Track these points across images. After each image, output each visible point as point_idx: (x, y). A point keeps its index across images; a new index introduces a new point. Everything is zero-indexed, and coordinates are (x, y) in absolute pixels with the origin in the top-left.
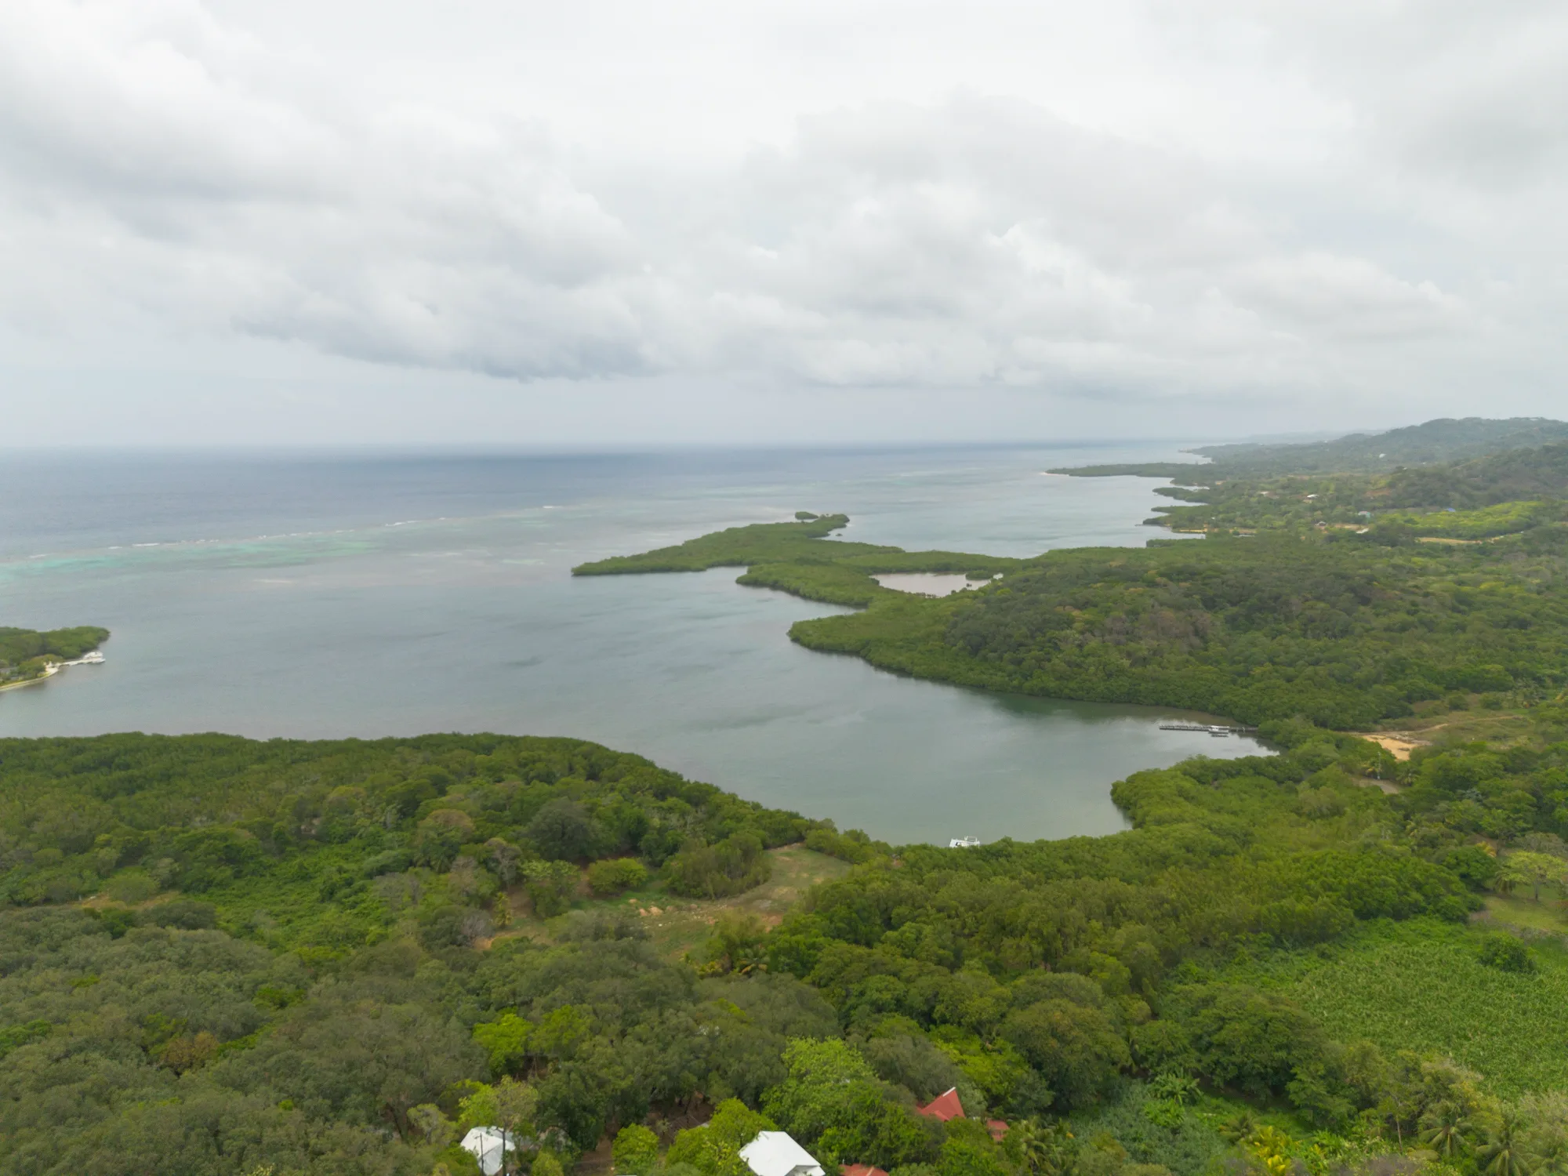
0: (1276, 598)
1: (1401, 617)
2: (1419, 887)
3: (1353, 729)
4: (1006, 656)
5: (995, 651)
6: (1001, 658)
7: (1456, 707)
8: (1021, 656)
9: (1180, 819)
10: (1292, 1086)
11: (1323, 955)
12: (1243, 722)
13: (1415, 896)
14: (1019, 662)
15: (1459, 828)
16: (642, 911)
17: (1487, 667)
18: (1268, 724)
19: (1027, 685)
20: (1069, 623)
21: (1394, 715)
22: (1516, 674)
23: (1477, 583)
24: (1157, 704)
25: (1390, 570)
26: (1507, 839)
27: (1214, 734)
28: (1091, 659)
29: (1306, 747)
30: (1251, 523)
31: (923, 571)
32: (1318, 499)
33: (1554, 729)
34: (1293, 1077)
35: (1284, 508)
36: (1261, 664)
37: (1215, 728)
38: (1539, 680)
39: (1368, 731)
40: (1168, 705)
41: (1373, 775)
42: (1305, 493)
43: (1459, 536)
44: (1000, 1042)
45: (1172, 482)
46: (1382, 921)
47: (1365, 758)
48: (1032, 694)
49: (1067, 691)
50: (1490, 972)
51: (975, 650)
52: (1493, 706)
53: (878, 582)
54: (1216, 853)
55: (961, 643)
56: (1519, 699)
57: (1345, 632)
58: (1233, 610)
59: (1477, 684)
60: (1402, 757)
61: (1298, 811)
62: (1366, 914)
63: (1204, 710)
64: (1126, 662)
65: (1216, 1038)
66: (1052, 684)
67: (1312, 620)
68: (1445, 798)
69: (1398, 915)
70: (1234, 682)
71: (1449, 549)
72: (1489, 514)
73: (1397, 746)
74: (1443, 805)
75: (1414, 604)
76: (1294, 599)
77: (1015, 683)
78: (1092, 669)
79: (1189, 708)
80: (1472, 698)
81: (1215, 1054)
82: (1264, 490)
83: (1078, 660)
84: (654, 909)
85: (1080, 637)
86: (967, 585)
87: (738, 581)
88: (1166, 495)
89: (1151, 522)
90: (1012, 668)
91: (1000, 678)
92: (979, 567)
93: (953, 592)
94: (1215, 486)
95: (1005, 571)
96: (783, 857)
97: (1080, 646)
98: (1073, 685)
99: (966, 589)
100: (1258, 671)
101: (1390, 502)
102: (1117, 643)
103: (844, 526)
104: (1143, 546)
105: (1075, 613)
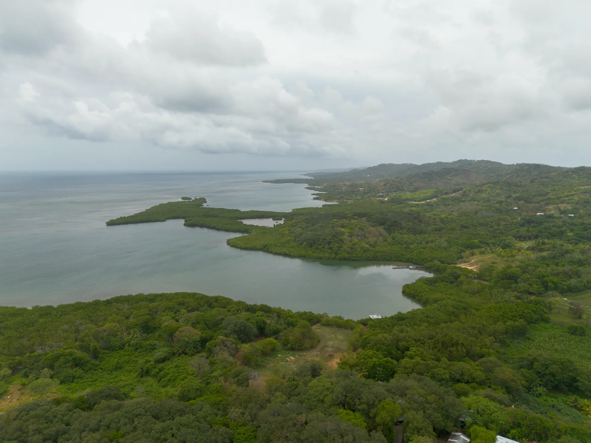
0: (396, 222)
3: (452, 264)
4: (326, 247)
5: (321, 245)
6: (324, 247)
7: (473, 254)
8: (332, 246)
9: (443, 299)
10: (579, 384)
14: (331, 249)
15: (523, 292)
16: (288, 359)
17: (474, 241)
18: (427, 265)
19: (337, 257)
20: (343, 234)
23: (440, 215)
24: (384, 260)
26: (541, 294)
27: (411, 269)
28: (356, 246)
29: (449, 271)
30: (349, 198)
31: (254, 218)
32: (364, 190)
35: (355, 193)
36: (412, 244)
37: (411, 267)
40: (388, 260)
42: (358, 188)
43: (415, 201)
45: (308, 185)
48: (340, 259)
49: (352, 258)
51: (311, 246)
52: (482, 253)
55: (305, 243)
56: (488, 251)
57: (421, 233)
61: (467, 292)
63: (400, 261)
64: (368, 246)
66: (347, 256)
67: (410, 228)
70: (406, 251)
71: (418, 205)
72: (421, 193)
73: (470, 268)
74: (513, 285)
76: (402, 222)
77: (333, 256)
78: (359, 249)
79: (395, 261)
82: (344, 187)
83: (352, 246)
84: (291, 357)
85: (349, 238)
86: (277, 222)
87: (185, 225)
88: (311, 189)
89: (314, 199)
90: (330, 251)
91: (327, 255)
92: (275, 216)
93: (274, 225)
94: (324, 186)
95: (284, 217)
96: (317, 329)
97: (350, 241)
98: (354, 256)
99: (278, 224)
100: (412, 246)
101: (387, 190)
102: (362, 240)
103: (206, 202)
104: (321, 207)
105: (343, 230)
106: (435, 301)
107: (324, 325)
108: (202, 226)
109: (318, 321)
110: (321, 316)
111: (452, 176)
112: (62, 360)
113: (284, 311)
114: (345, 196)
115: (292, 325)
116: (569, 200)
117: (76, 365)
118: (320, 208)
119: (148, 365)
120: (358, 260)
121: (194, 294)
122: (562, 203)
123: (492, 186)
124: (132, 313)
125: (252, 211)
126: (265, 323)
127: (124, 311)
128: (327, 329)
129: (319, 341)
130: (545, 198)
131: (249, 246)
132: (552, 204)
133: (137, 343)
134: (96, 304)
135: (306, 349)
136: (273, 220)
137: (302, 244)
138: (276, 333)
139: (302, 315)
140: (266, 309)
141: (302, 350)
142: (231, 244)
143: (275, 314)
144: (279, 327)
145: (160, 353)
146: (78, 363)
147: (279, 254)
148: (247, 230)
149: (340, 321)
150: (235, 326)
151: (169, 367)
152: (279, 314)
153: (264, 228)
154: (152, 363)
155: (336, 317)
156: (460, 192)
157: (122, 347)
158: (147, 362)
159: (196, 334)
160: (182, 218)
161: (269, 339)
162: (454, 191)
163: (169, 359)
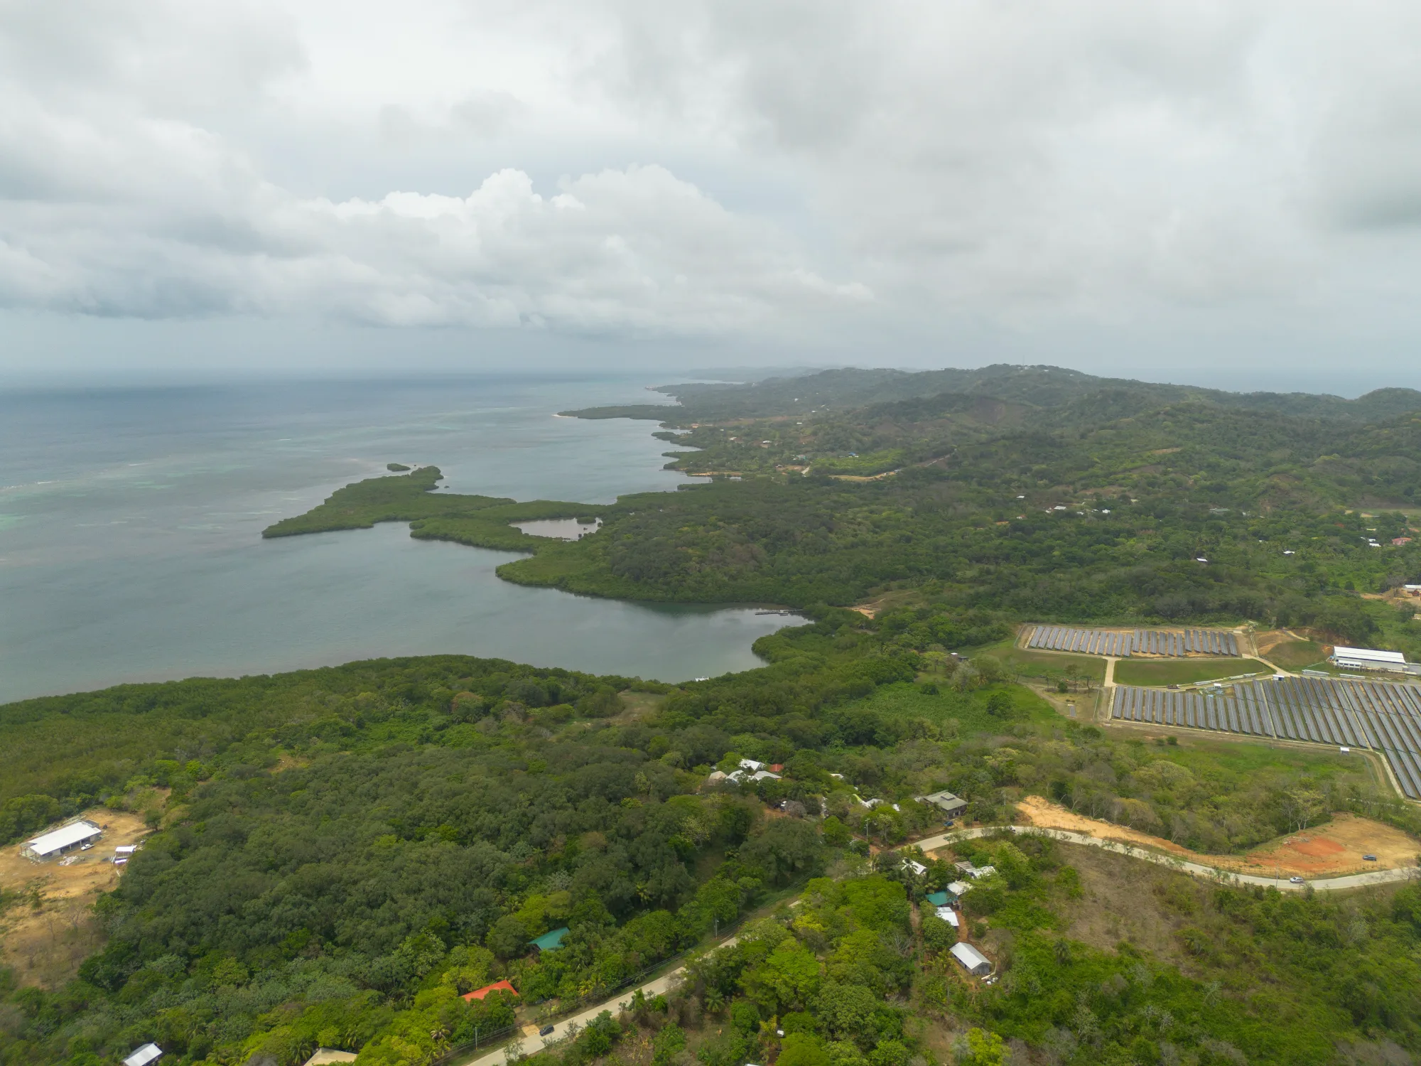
0: (787, 532)
1: (851, 539)
2: (895, 670)
3: (845, 605)
4: (661, 580)
5: (652, 578)
6: (656, 582)
7: (887, 590)
8: (669, 580)
9: (795, 656)
10: (876, 735)
11: (868, 699)
12: (794, 607)
13: (894, 674)
14: (668, 584)
15: (903, 646)
17: (898, 567)
18: (807, 607)
20: (688, 558)
21: (863, 596)
22: (910, 569)
23: (881, 512)
25: (832, 504)
26: (922, 649)
27: (781, 614)
28: (707, 579)
29: (829, 618)
30: (735, 467)
31: (544, 519)
32: (772, 445)
33: (931, 597)
34: (875, 733)
35: (752, 452)
36: (795, 574)
37: (782, 611)
38: (920, 572)
39: (852, 606)
40: (753, 601)
41: (861, 627)
42: (761, 439)
43: (861, 474)
44: (782, 736)
45: (661, 425)
46: (885, 685)
47: (857, 619)
48: (680, 602)
49: (699, 598)
50: (926, 696)
51: (637, 579)
52: (902, 587)
53: (520, 530)
54: (815, 668)
55: (627, 575)
56: (914, 583)
57: (825, 551)
58: (764, 540)
59: (894, 576)
60: (871, 617)
61: (837, 647)
62: (879, 683)
63: (772, 602)
64: (726, 579)
65: (849, 725)
66: (690, 595)
67: (808, 545)
68: (895, 634)
69: (890, 682)
70: (783, 585)
71: (858, 485)
72: (876, 458)
73: (867, 612)
74: (896, 637)
75: (855, 530)
76: (797, 533)
78: (710, 585)
79: (764, 602)
80: (894, 584)
81: (848, 731)
82: (732, 436)
83: (701, 580)
84: (588, 724)
85: (698, 566)
86: (585, 529)
87: (413, 536)
88: (664, 439)
89: (669, 467)
90: (665, 587)
91: (660, 594)
92: (583, 514)
93: (580, 535)
94: (694, 430)
95: (600, 516)
96: (623, 696)
97: (699, 571)
98: (702, 594)
99: (587, 532)
100: (794, 578)
101: (816, 447)
102: (718, 568)
103: (442, 478)
104: (676, 490)
105: (690, 551)
106: (785, 658)
107: (633, 691)
108: (445, 538)
109: (627, 687)
110: (631, 681)
111: (957, 411)
112: (328, 728)
113: (584, 675)
114: (728, 461)
115: (594, 691)
116: (1123, 479)
117: (344, 735)
118: (673, 495)
119: (427, 731)
120: (707, 604)
121: (462, 657)
122: (1111, 484)
123: (1007, 443)
124: (384, 682)
125: (538, 504)
126: (558, 688)
127: (373, 679)
128: (637, 695)
129: (624, 708)
130: (1085, 474)
131: (535, 579)
132: (1095, 486)
133: (404, 714)
134: (325, 672)
135: (607, 715)
136: (579, 522)
137: (623, 576)
138: (572, 700)
139: (605, 680)
140: (560, 674)
141: (602, 716)
142: (504, 574)
143: (572, 679)
144: (576, 693)
145: (439, 719)
146: (346, 733)
147: (585, 594)
148: (530, 544)
149: (654, 685)
150: (523, 689)
151: (452, 733)
152: (577, 678)
153: (559, 542)
154: (431, 729)
155: (651, 681)
156: (948, 456)
157: (385, 719)
158: (424, 730)
159: (478, 700)
160: (405, 519)
161: (562, 705)
162: (937, 455)
163: (448, 727)
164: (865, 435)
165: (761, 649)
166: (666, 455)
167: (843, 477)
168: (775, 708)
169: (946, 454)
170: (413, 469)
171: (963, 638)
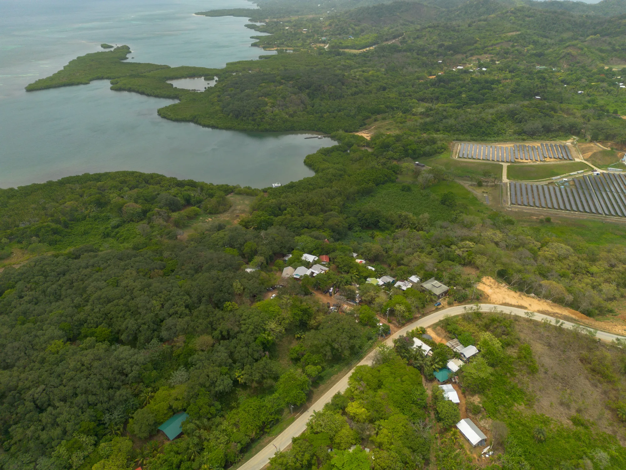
0: (320, 86)
1: (354, 89)
2: (386, 176)
3: (354, 131)
4: (250, 118)
5: (245, 116)
6: (248, 119)
7: (376, 120)
8: (255, 118)
9: (328, 168)
10: (379, 224)
11: (372, 196)
12: (326, 133)
13: (386, 178)
14: (254, 120)
15: (389, 159)
16: (207, 220)
18: (333, 134)
19: (260, 128)
20: (266, 104)
21: (363, 126)
22: (387, 107)
23: (368, 72)
25: (342, 67)
26: (399, 159)
27: (319, 138)
28: (277, 117)
29: (347, 140)
30: (289, 44)
31: (186, 78)
32: (308, 32)
33: (401, 125)
34: (379, 222)
35: (297, 36)
36: (326, 113)
37: (320, 136)
38: (393, 108)
39: (357, 131)
40: (303, 130)
41: (364, 146)
42: (302, 28)
43: (355, 49)
44: (325, 229)
45: (249, 20)
46: (381, 185)
47: (362, 141)
48: (262, 131)
49: (273, 129)
50: (404, 193)
51: (237, 117)
52: (384, 119)
53: (172, 85)
54: (341, 175)
55: (231, 114)
56: (390, 116)
57: (341, 97)
58: (307, 91)
59: (378, 112)
60: (368, 138)
61: (351, 160)
62: (377, 185)
63: (313, 130)
64: (287, 116)
65: (364, 218)
66: (268, 127)
67: (331, 93)
68: (384, 151)
69: (383, 184)
70: (320, 120)
71: (355, 55)
72: (362, 39)
73: (366, 135)
74: (385, 153)
75: (356, 84)
76: (326, 86)
77: (256, 128)
78: (279, 121)
80: (378, 116)
81: (364, 221)
82: (287, 26)
83: (273, 117)
84: (210, 219)
85: (271, 109)
87: (112, 89)
88: (251, 28)
89: (254, 45)
90: (253, 122)
91: (250, 127)
92: (207, 74)
93: (205, 88)
94: (267, 23)
95: (217, 75)
96: (231, 198)
97: (272, 112)
98: (274, 127)
99: (209, 86)
100: (325, 115)
101: (331, 33)
102: (283, 110)
103: (130, 52)
104: (258, 59)
105: (266, 99)
106: (323, 170)
107: (236, 194)
108: (130, 90)
109: (232, 192)
110: (235, 188)
111: (402, 12)
112: (43, 230)
113: (206, 184)
114: (285, 41)
115: (211, 196)
116: (492, 50)
117: (55, 233)
118: (256, 62)
119: (107, 230)
120: (277, 131)
121: (133, 173)
122: (485, 53)
123: (431, 30)
124: (84, 192)
125: (182, 68)
126: (189, 196)
127: (77, 190)
128: (238, 197)
129: (231, 206)
130: (473, 47)
131: (179, 117)
132: (477, 54)
133: (95, 216)
134: (50, 184)
135: (220, 213)
136: (205, 79)
137: (229, 115)
138: (199, 202)
139: (220, 188)
140: (192, 184)
141: (218, 213)
142: (163, 114)
143: (199, 188)
144: (201, 197)
145: (115, 221)
146: (55, 232)
147: (208, 126)
148: (177, 94)
149: (248, 190)
150: (166, 201)
151: (123, 230)
152: (202, 187)
153: (194, 93)
154: (110, 229)
155: (246, 187)
156: (400, 38)
157: (84, 218)
158: (106, 228)
159: (138, 207)
160: (108, 78)
161: (193, 208)
162: (394, 38)
163: (121, 226)
164: (356, 25)
165: (310, 163)
166: (252, 37)
167: (347, 50)
168: (320, 208)
169: (399, 36)
170: (115, 47)
171: (422, 152)
